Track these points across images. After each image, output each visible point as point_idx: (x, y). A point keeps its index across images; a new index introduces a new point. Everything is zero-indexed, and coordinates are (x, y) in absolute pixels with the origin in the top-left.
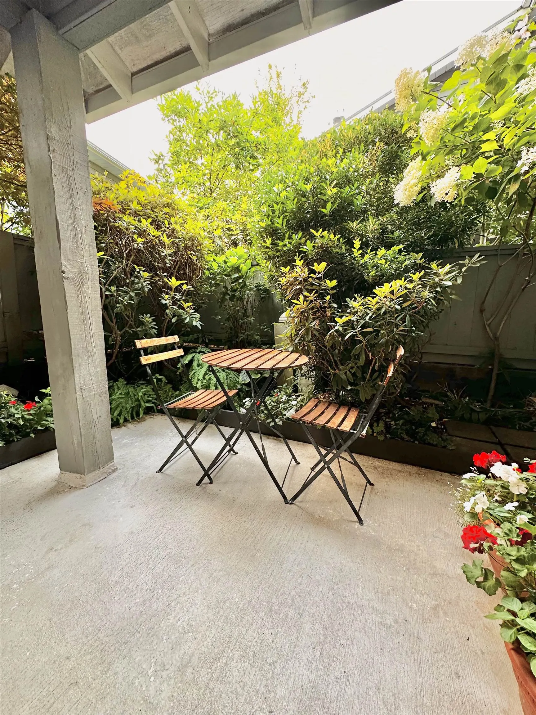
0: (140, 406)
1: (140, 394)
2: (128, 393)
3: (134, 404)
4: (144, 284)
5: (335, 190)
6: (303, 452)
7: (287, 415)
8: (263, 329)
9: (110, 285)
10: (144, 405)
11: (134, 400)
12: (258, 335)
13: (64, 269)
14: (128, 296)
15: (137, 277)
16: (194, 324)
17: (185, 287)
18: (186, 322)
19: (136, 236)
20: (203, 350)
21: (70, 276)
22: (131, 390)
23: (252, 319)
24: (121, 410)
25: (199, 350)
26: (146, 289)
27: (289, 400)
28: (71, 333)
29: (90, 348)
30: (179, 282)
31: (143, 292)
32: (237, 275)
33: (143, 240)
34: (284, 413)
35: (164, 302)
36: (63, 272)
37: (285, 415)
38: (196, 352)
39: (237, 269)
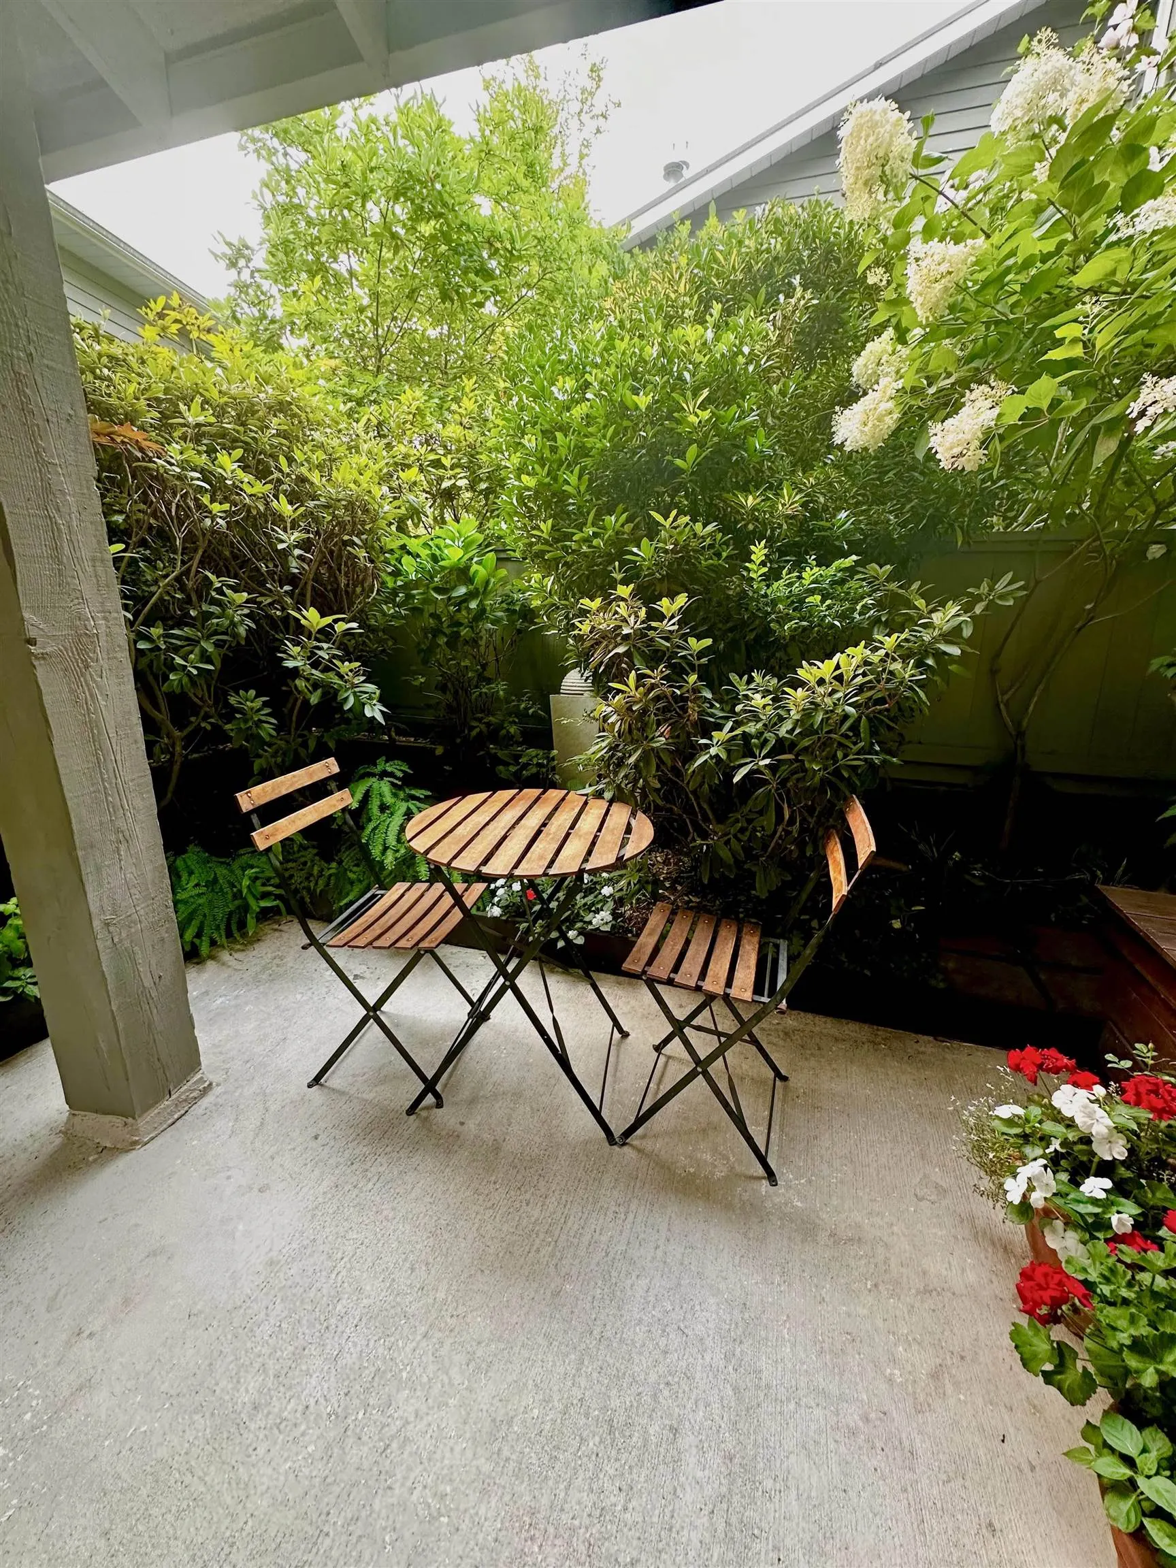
0: (246, 908)
1: (246, 882)
2: (215, 881)
3: (232, 907)
4: (237, 618)
5: (705, 415)
6: (633, 1002)
7: (594, 921)
8: (527, 709)
9: (149, 623)
10: (255, 906)
11: (230, 896)
12: (514, 722)
13: (33, 633)
14: (197, 650)
15: (214, 602)
16: (368, 713)
17: (340, 627)
18: (347, 707)
19: (206, 500)
20: (389, 769)
21: (48, 650)
22: (221, 871)
23: (501, 688)
24: (202, 923)
25: (379, 768)
26: (242, 631)
27: (596, 883)
28: (68, 795)
29: (121, 823)
30: (328, 620)
31: (235, 635)
32: (462, 590)
33: (226, 506)
34: (587, 919)
35: (290, 664)
36: (32, 642)
37: (590, 923)
38: (373, 775)
39: (462, 573)
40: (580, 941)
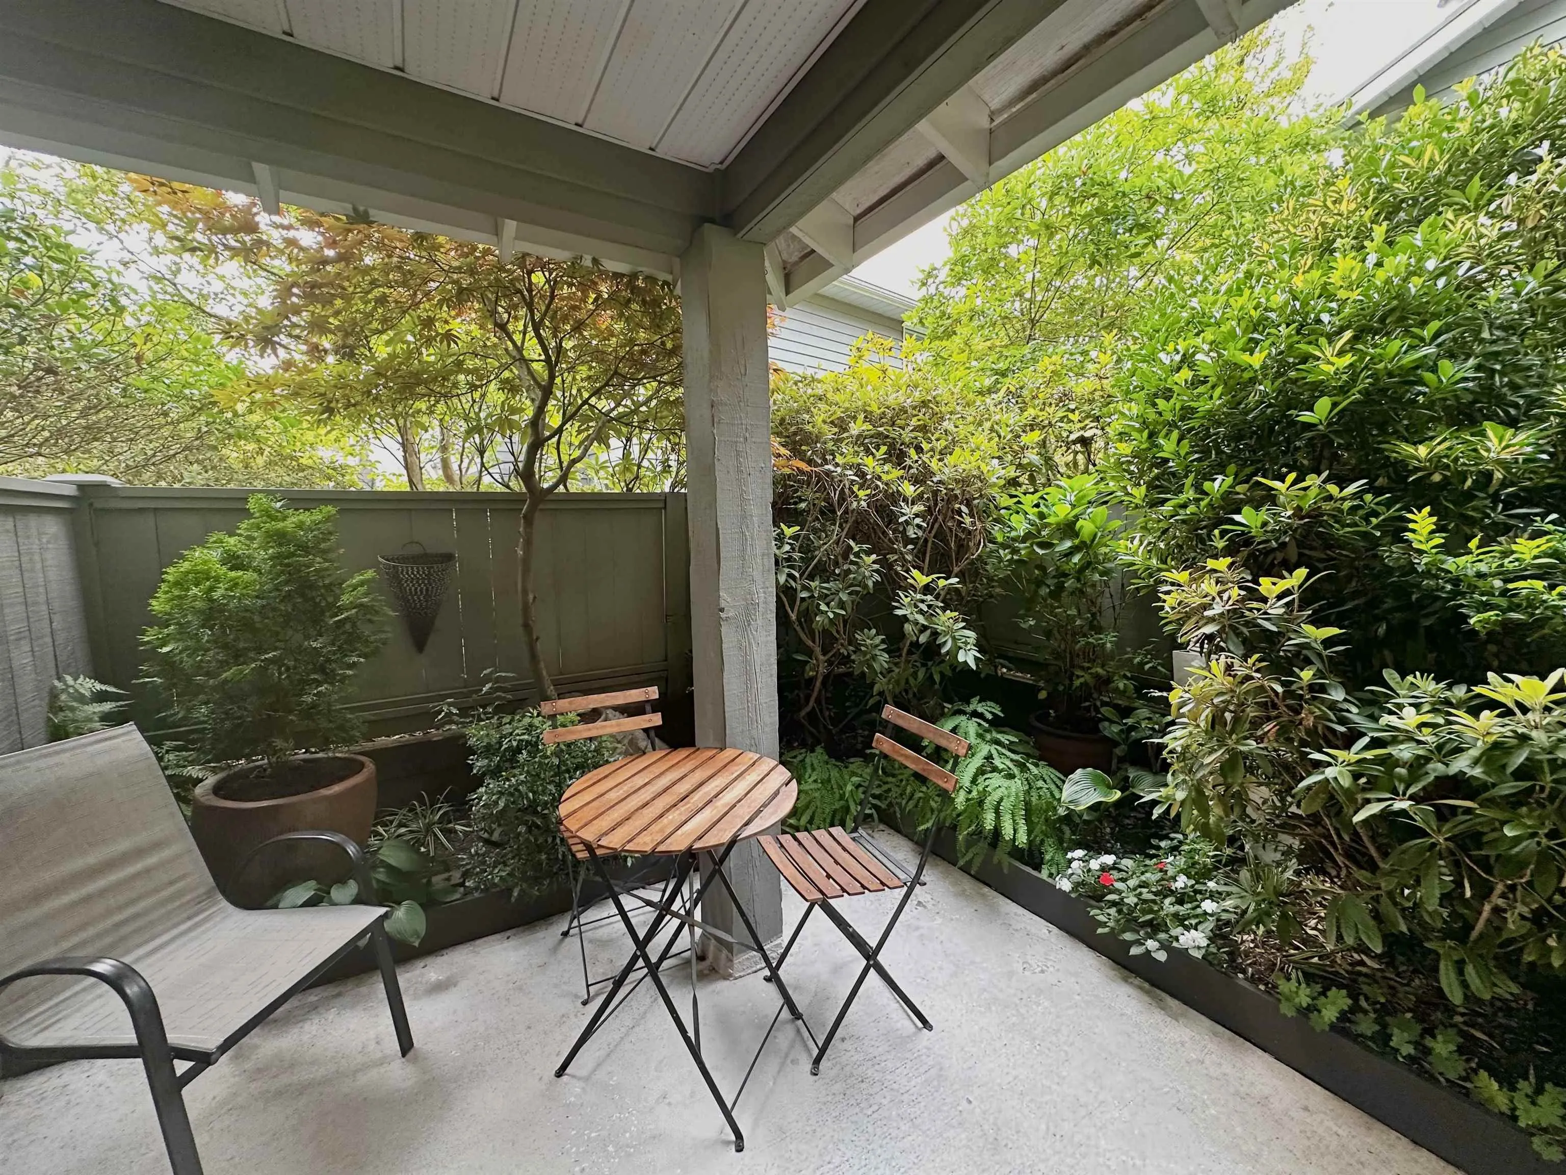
0: (847, 809)
1: (849, 787)
2: (829, 780)
3: (837, 805)
4: (867, 574)
5: (1348, 359)
8: (1142, 664)
9: (811, 577)
10: (854, 809)
11: (837, 796)
12: (1125, 677)
13: (722, 605)
14: (837, 599)
15: (852, 563)
16: (961, 658)
17: (942, 583)
18: (944, 651)
19: (855, 488)
20: (980, 710)
21: (730, 614)
22: (834, 773)
23: (1109, 640)
24: (814, 813)
25: (972, 707)
26: (870, 584)
27: (1196, 892)
28: (727, 709)
29: (754, 732)
30: (929, 579)
31: (866, 586)
32: (1068, 544)
33: (868, 492)
34: (1174, 932)
35: (899, 612)
36: (722, 610)
37: (1177, 939)
38: (964, 713)
39: (1069, 529)
40: (1162, 956)
